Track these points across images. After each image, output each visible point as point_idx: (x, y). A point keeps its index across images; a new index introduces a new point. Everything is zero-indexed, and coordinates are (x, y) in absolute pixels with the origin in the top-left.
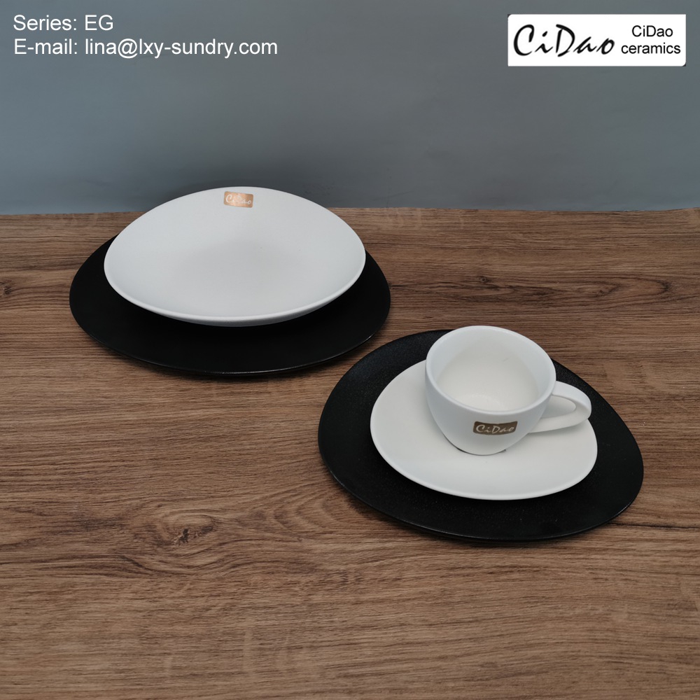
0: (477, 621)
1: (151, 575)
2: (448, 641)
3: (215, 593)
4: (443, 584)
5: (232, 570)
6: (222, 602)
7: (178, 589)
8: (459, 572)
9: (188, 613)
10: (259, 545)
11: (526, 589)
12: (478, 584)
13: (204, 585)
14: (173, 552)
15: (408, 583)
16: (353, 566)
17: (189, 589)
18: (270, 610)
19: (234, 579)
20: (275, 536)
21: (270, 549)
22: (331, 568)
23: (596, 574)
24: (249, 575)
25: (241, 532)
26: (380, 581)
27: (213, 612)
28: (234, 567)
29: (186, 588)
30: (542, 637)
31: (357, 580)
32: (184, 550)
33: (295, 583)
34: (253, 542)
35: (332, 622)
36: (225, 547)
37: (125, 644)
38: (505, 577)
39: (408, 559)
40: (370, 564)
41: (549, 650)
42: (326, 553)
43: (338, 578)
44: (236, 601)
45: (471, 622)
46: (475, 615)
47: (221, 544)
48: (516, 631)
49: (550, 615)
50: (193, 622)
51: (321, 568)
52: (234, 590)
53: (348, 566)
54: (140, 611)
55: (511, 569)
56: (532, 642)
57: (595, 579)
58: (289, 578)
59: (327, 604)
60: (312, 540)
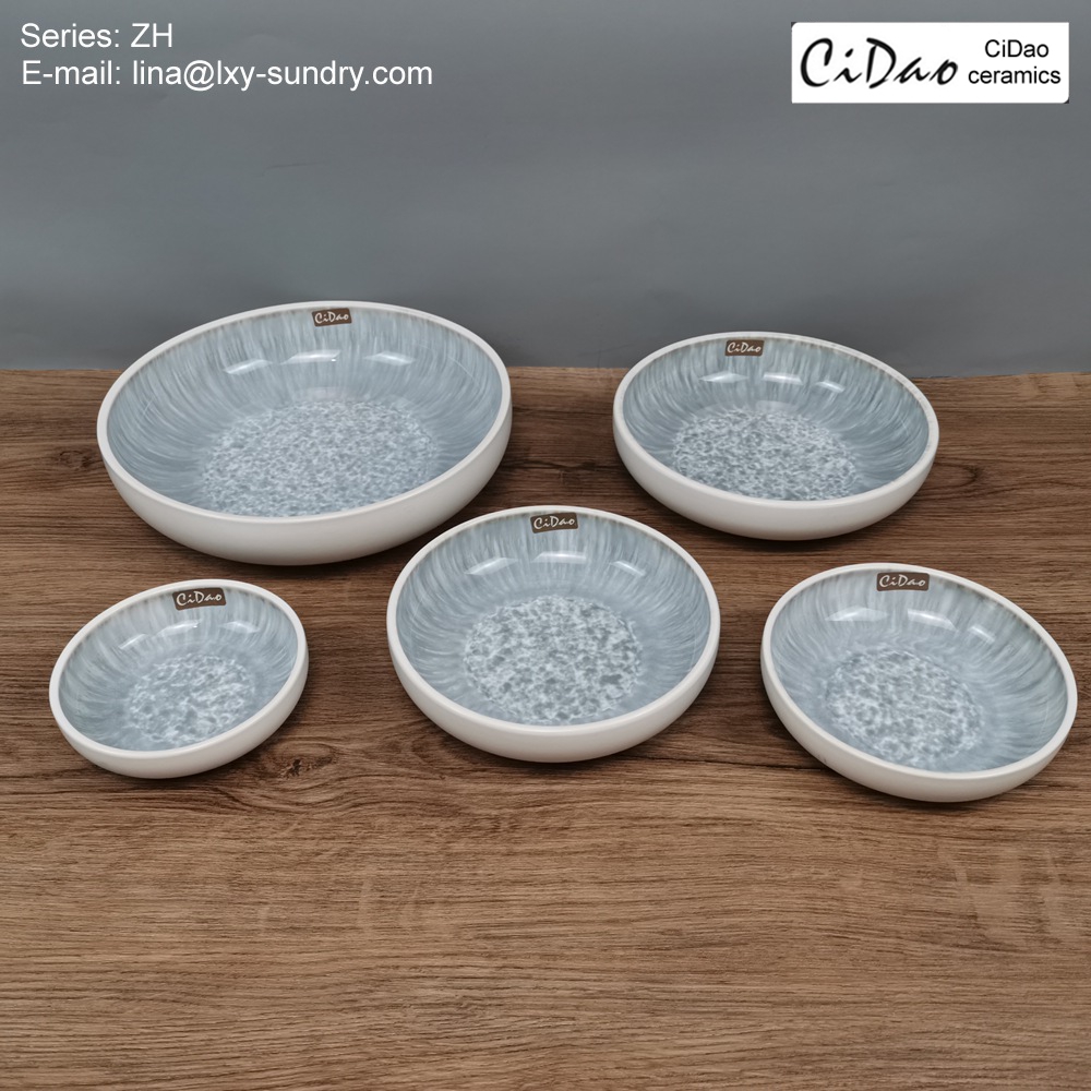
0: (661, 880)
1: (250, 812)
2: (622, 902)
3: (328, 836)
4: (624, 836)
5: (353, 809)
6: (336, 846)
7: (282, 829)
8: (646, 822)
9: (293, 857)
10: (389, 782)
11: (731, 845)
12: (669, 838)
13: (315, 825)
14: (277, 786)
15: (577, 834)
16: (508, 810)
17: (297, 830)
18: (397, 858)
19: (354, 820)
20: (411, 771)
21: (404, 787)
22: (480, 812)
23: (827, 831)
24: (373, 816)
25: (367, 766)
26: (542, 830)
27: (324, 857)
28: (355, 806)
29: (292, 828)
30: (745, 903)
31: (512, 827)
32: (294, 784)
33: (432, 828)
34: (382, 778)
35: (475, 874)
36: (345, 783)
37: (210, 890)
38: (705, 831)
39: (580, 805)
40: (531, 809)
41: (752, 919)
42: (475, 795)
43: (487, 824)
44: (354, 846)
45: (654, 881)
46: (660, 874)
47: (340, 779)
48: (711, 895)
49: (758, 878)
50: (299, 867)
51: (467, 811)
52: (354, 833)
53: (502, 811)
54: (233, 853)
55: (714, 822)
56: (731, 908)
57: (824, 837)
58: (425, 822)
59: (470, 853)
60: (459, 779)
